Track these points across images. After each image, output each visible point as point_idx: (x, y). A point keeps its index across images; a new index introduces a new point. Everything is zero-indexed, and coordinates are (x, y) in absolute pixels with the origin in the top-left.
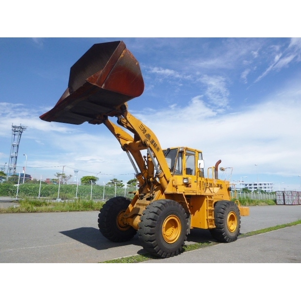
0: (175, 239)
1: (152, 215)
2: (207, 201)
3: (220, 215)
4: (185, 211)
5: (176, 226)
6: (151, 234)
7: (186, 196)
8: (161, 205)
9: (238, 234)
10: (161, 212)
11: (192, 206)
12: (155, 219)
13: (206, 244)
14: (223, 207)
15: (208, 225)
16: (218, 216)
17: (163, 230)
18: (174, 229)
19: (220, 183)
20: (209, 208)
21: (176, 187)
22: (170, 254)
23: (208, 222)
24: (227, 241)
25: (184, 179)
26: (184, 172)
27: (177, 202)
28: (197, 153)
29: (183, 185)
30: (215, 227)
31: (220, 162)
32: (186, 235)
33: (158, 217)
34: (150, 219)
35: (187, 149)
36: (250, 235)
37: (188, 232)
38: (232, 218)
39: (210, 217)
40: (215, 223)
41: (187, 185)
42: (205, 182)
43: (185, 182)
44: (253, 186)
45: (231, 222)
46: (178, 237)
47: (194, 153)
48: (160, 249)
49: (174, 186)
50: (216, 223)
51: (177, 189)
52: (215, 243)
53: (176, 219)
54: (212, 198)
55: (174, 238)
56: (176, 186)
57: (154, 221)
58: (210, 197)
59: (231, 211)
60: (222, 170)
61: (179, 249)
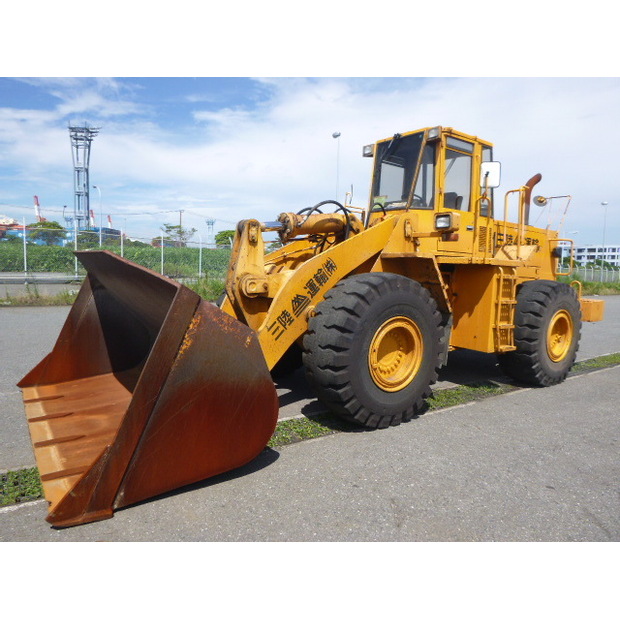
0: (405, 380)
1: (340, 318)
2: (498, 280)
3: (528, 318)
4: (436, 306)
5: (409, 347)
6: (335, 369)
7: (443, 266)
8: (367, 287)
9: (571, 365)
10: (367, 307)
11: (455, 295)
12: (348, 328)
13: (486, 390)
14: (542, 297)
15: (496, 343)
16: (525, 322)
17: (373, 357)
18: (403, 355)
19: (533, 236)
20: (503, 300)
21: (414, 241)
22: (389, 419)
23: (495, 336)
24: (542, 382)
25: (439, 216)
26: (439, 202)
27: (413, 282)
28: (478, 148)
29: (433, 235)
30: (514, 348)
31: (537, 179)
32: (437, 370)
33: (358, 321)
34: (334, 326)
35: (450, 134)
36: (599, 368)
37: (442, 360)
38: (561, 328)
39: (502, 324)
40: (515, 337)
41: (446, 234)
42: (494, 229)
43: (441, 224)
44: (586, 253)
45: (558, 336)
46: (414, 373)
47: (468, 147)
48: (362, 407)
49: (407, 238)
50: (518, 337)
51: (416, 245)
52: (510, 387)
53: (409, 328)
54: (512, 273)
55: (401, 379)
56: (416, 238)
57: (346, 335)
58: (509, 269)
59: (559, 308)
60: (541, 202)
61: (415, 406)
